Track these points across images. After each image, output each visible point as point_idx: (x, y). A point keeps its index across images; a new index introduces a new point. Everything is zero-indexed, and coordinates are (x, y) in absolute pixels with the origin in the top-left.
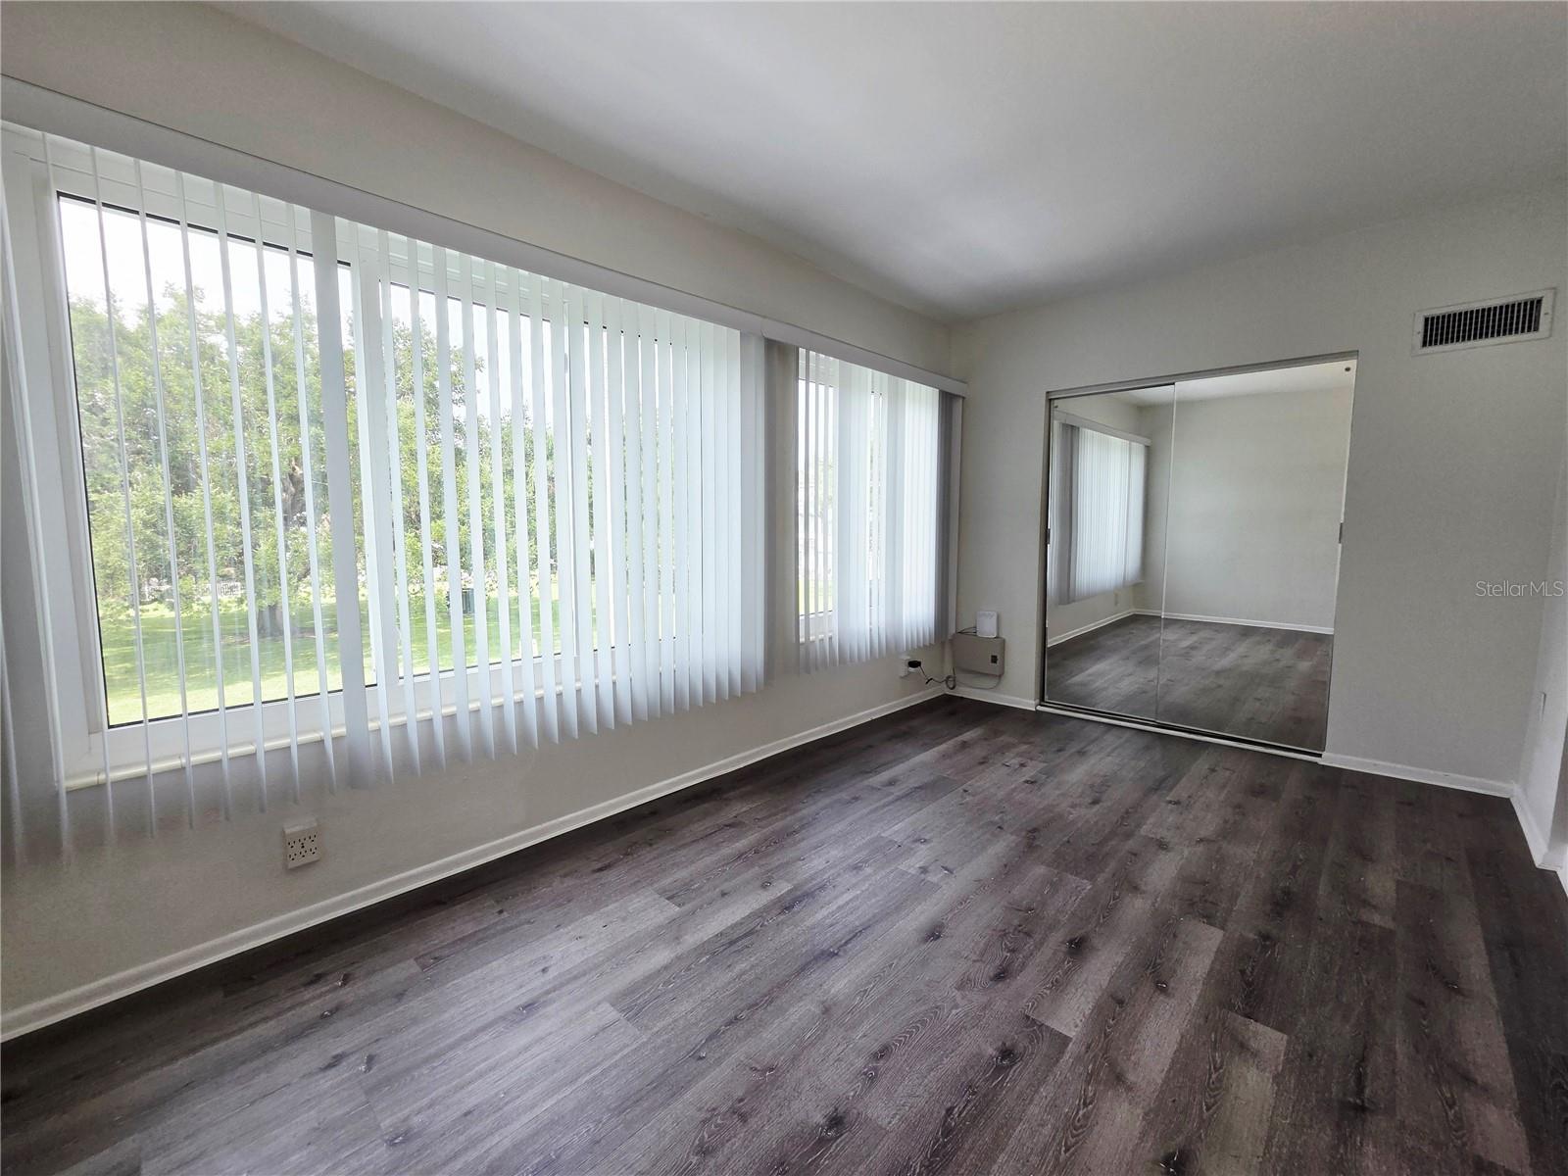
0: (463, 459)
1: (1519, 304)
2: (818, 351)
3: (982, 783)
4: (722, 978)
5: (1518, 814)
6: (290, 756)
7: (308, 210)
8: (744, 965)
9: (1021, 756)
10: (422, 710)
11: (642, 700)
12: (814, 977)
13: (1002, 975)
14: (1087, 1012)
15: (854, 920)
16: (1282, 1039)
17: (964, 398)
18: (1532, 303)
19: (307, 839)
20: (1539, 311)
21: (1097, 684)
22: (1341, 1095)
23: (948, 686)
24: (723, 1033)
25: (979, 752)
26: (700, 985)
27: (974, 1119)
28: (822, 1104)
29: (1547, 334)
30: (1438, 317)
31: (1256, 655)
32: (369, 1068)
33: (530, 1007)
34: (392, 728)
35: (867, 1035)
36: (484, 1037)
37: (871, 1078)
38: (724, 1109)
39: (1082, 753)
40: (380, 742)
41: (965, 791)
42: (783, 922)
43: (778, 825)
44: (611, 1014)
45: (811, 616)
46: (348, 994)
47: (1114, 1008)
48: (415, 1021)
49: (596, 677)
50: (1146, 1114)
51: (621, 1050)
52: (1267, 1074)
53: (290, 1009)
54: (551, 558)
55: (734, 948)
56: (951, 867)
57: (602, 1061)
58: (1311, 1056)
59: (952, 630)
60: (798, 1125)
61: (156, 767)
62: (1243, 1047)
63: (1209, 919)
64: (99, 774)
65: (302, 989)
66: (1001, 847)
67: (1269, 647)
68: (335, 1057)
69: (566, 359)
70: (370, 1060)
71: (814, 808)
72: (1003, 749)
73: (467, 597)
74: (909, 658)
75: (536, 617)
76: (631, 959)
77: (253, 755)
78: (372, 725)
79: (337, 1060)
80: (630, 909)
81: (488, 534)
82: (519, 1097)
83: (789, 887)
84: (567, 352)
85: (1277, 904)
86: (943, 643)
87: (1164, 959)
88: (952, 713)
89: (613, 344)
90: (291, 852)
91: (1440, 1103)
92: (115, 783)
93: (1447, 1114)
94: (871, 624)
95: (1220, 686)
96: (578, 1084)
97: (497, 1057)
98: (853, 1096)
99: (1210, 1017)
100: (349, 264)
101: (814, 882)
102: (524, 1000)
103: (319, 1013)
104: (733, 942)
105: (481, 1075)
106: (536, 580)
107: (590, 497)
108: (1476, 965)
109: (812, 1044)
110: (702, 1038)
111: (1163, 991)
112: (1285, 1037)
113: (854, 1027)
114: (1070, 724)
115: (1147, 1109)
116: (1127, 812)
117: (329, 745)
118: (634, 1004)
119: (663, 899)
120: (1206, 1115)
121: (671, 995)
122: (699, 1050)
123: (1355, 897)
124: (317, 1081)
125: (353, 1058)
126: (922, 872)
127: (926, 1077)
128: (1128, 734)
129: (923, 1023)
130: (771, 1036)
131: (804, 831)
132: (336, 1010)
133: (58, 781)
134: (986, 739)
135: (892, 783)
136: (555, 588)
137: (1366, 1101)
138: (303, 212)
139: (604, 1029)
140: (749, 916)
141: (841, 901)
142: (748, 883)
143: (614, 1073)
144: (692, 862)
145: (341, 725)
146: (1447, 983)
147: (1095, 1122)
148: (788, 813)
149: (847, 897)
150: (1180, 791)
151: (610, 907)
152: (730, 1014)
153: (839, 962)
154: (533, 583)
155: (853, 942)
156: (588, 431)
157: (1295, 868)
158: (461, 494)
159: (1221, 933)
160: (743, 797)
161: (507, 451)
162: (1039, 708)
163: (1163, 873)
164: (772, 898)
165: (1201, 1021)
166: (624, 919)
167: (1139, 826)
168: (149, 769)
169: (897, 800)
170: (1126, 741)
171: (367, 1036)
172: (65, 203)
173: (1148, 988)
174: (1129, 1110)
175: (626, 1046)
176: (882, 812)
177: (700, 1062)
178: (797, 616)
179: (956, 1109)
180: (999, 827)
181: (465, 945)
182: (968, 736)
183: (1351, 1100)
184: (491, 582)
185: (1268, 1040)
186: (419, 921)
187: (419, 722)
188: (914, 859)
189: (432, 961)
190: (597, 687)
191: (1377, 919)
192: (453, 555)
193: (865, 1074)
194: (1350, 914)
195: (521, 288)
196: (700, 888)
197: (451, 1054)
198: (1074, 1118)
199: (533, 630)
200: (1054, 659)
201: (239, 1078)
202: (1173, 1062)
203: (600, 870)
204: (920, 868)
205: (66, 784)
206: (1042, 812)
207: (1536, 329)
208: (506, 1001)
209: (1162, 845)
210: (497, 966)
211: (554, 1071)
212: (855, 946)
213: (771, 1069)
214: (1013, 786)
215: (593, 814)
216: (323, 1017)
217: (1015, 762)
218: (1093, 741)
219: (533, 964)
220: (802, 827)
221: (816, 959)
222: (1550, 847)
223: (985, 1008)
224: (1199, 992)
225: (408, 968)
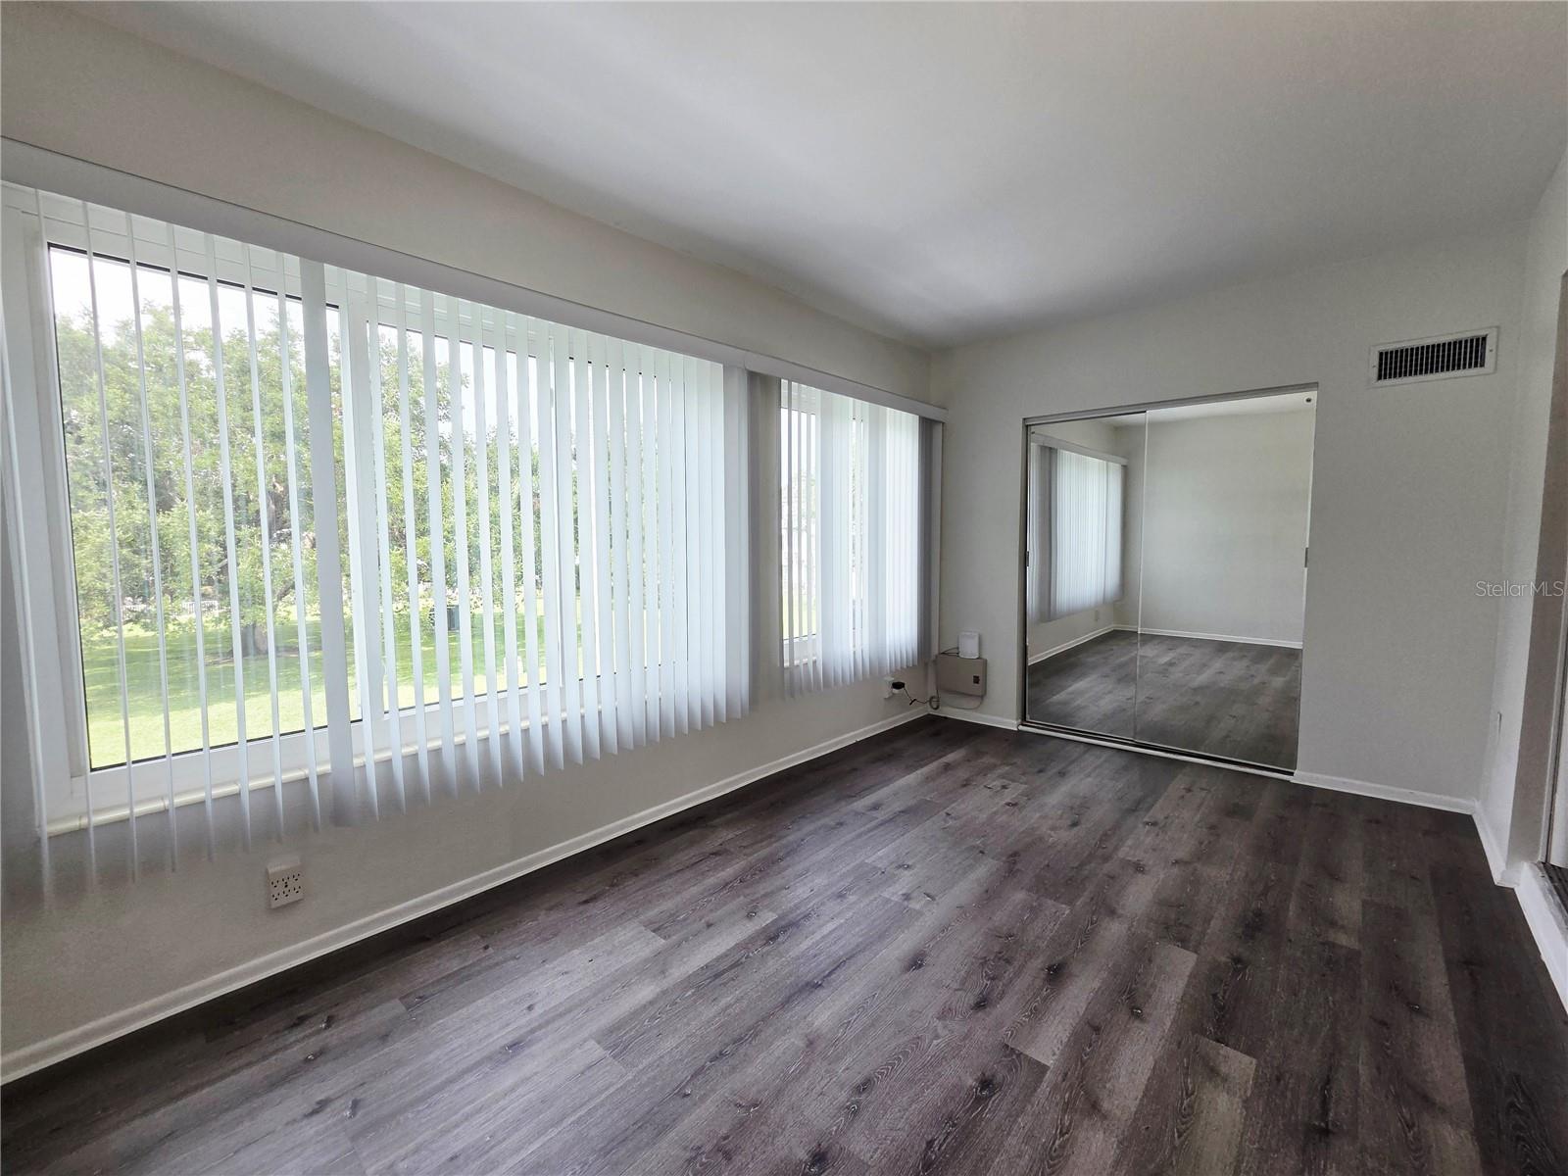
0: (447, 475)
1: (1466, 341)
2: (800, 381)
3: (963, 806)
4: (708, 1011)
5: (1479, 830)
6: (274, 796)
7: (298, 258)
8: (729, 999)
9: (1003, 778)
10: (407, 745)
11: (627, 729)
12: (798, 1009)
13: (982, 1004)
14: (1065, 1040)
15: (839, 950)
16: (1251, 1063)
17: (943, 423)
18: (1478, 340)
19: (291, 878)
20: (1484, 348)
21: (1078, 702)
22: (1306, 1119)
23: (932, 707)
24: (708, 1069)
25: (962, 774)
26: (685, 1020)
27: (955, 1150)
28: (805, 1140)
29: (1491, 371)
30: (1392, 352)
31: (1233, 671)
32: (354, 1114)
33: (516, 1046)
34: (378, 763)
35: (850, 1069)
36: (470, 1079)
37: (853, 1112)
38: (708, 1148)
39: (1062, 774)
40: (365, 780)
41: (948, 814)
42: (768, 953)
43: (764, 853)
44: (596, 1051)
45: (795, 640)
46: (333, 1036)
47: (1091, 1036)
48: (399, 1063)
49: (582, 706)
50: (1120, 1143)
51: (607, 1089)
52: (1237, 1099)
53: (276, 1052)
54: (537, 574)
55: (718, 981)
56: (932, 893)
57: (588, 1101)
58: (1278, 1079)
59: (935, 651)
60: (782, 1162)
61: (139, 810)
62: (1213, 1072)
63: (1183, 942)
64: (80, 818)
65: (286, 1032)
66: (983, 871)
67: (1245, 663)
68: (318, 1103)
69: (551, 391)
70: (355, 1105)
71: (799, 835)
72: (985, 771)
73: (452, 615)
74: (892, 679)
75: (521, 634)
76: (616, 995)
77: (238, 795)
78: (357, 762)
79: (322, 1105)
80: (616, 943)
81: (473, 551)
82: (505, 1139)
83: (775, 916)
84: (553, 387)
85: (1247, 926)
86: (926, 664)
87: (1138, 985)
88: (937, 734)
89: (598, 379)
90: (275, 892)
91: (1399, 1124)
92: (99, 827)
93: (1406, 1136)
94: (854, 646)
95: (1197, 703)
96: (564, 1124)
97: (483, 1099)
98: (836, 1131)
99: (1183, 1043)
100: (337, 307)
101: (798, 912)
102: (510, 1039)
103: (302, 1058)
104: (716, 975)
105: (467, 1117)
106: (522, 596)
107: (576, 513)
108: (1437, 985)
109: (796, 1078)
110: (687, 1074)
111: (1138, 1017)
112: (1254, 1061)
113: (838, 1058)
114: (1052, 744)
115: (1121, 1137)
116: (1105, 834)
117: (314, 784)
118: (619, 1040)
119: (649, 931)
120: (1177, 1142)
121: (655, 1031)
122: (684, 1087)
123: (1322, 917)
124: (301, 1127)
125: (337, 1104)
126: (905, 899)
127: (907, 1109)
128: (1106, 754)
129: (905, 1054)
130: (756, 1071)
131: (788, 859)
132: (320, 1053)
133: (40, 826)
134: (969, 761)
135: (876, 807)
136: (540, 603)
137: (1330, 1124)
138: (293, 261)
139: (590, 1067)
140: (733, 948)
141: (826, 930)
142: (734, 913)
143: (600, 1112)
144: (678, 893)
145: (326, 762)
146: (1408, 1004)
147: (1070, 1152)
148: (773, 840)
149: (830, 926)
150: (1157, 812)
151: (596, 941)
152: (715, 1050)
153: (822, 993)
154: (518, 599)
155: (837, 972)
156: (573, 446)
157: (1267, 889)
158: (446, 512)
159: (1195, 956)
160: (728, 824)
161: (493, 467)
162: (1021, 727)
163: (1139, 897)
164: (757, 928)
165: (1174, 1046)
166: (610, 953)
167: (1116, 849)
168: (132, 812)
169: (881, 825)
170: (1105, 761)
171: (352, 1080)
172: (55, 253)
173: (1123, 1015)
174: (1104, 1139)
175: (611, 1084)
176: (866, 837)
177: (686, 1099)
178: (782, 640)
179: (936, 1142)
180: (982, 852)
181: (451, 982)
182: (951, 757)
183: (1317, 1123)
184: (475, 599)
185: (1238, 1064)
186: (403, 959)
187: (404, 757)
188: (897, 886)
189: (416, 1000)
190: (583, 717)
191: (1344, 940)
192: (438, 572)
193: (848, 1108)
194: (1318, 936)
195: (508, 327)
196: (685, 919)
197: (436, 1097)
198: (1051, 1148)
199: (518, 647)
200: (1037, 678)
201: (223, 1125)
202: (1147, 1089)
203: (586, 902)
204: (903, 895)
205: (49, 829)
206: (1023, 835)
207: (1482, 365)
208: (491, 1040)
209: (1139, 868)
210: (483, 1004)
211: (541, 1112)
212: (840, 975)
213: (755, 1105)
214: (995, 809)
215: (580, 844)
216: (306, 1060)
217: (998, 783)
218: (1073, 762)
219: (517, 1002)
220: (788, 854)
221: (800, 991)
222: (1508, 864)
223: (965, 1039)
224: (1172, 1017)
225: (394, 1008)
